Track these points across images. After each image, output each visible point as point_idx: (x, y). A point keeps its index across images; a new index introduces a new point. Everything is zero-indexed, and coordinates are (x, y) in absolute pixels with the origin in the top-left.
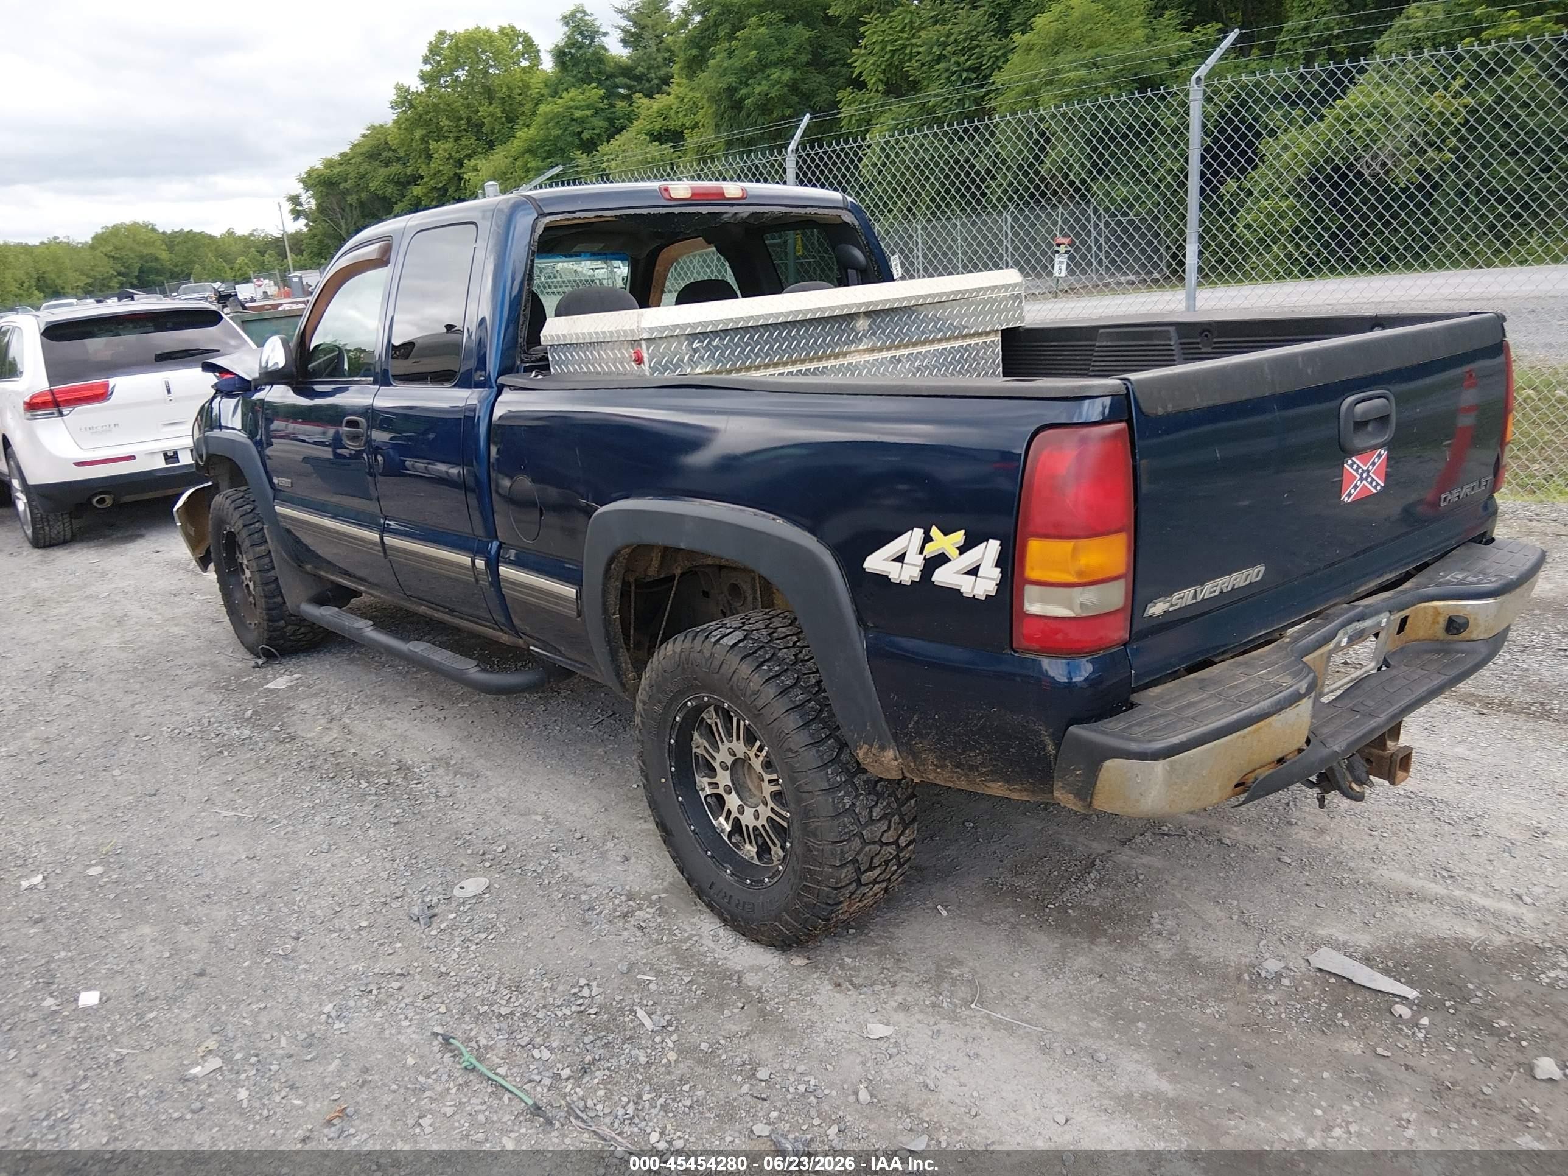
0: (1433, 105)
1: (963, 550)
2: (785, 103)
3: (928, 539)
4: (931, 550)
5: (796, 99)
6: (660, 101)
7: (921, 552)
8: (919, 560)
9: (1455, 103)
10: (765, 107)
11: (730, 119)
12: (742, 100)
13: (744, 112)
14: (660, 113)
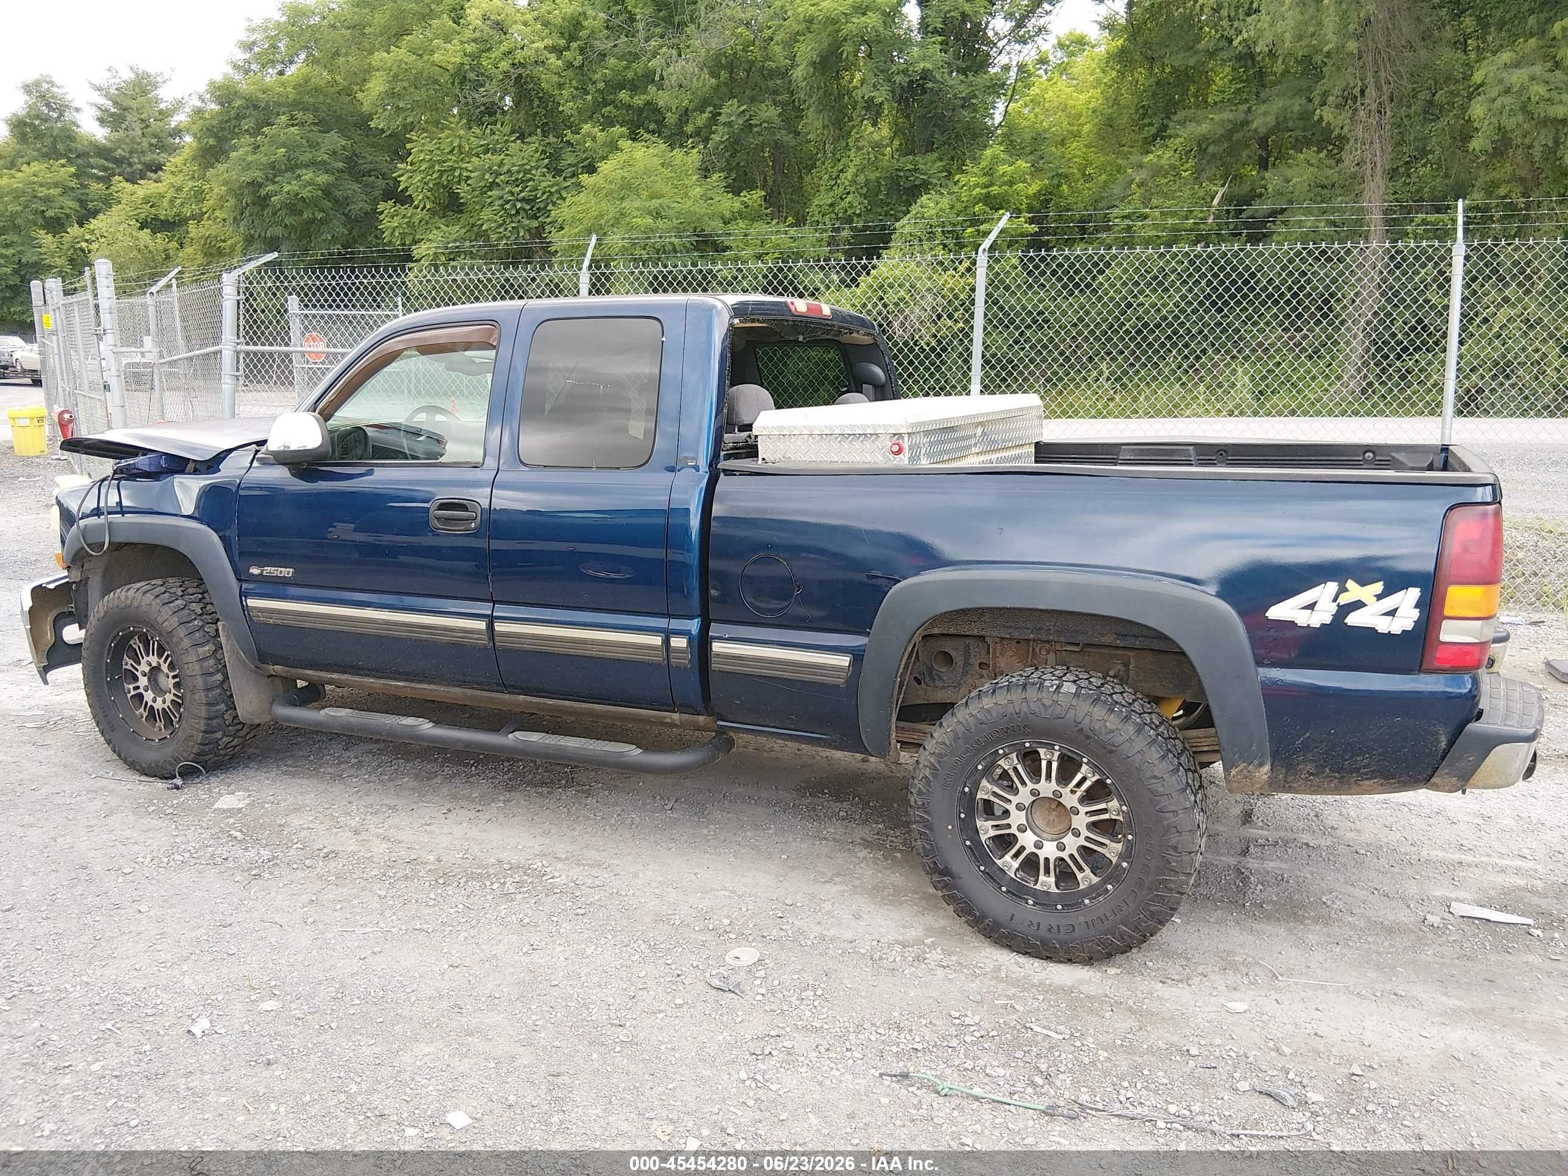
0: (946, 281)
1: (1379, 597)
2: (316, 206)
3: (1343, 589)
4: (1344, 599)
5: (329, 204)
6: (146, 188)
7: (1335, 600)
8: (1333, 608)
9: (962, 281)
10: (294, 206)
11: (251, 215)
12: (268, 196)
13: (268, 211)
14: (146, 200)
